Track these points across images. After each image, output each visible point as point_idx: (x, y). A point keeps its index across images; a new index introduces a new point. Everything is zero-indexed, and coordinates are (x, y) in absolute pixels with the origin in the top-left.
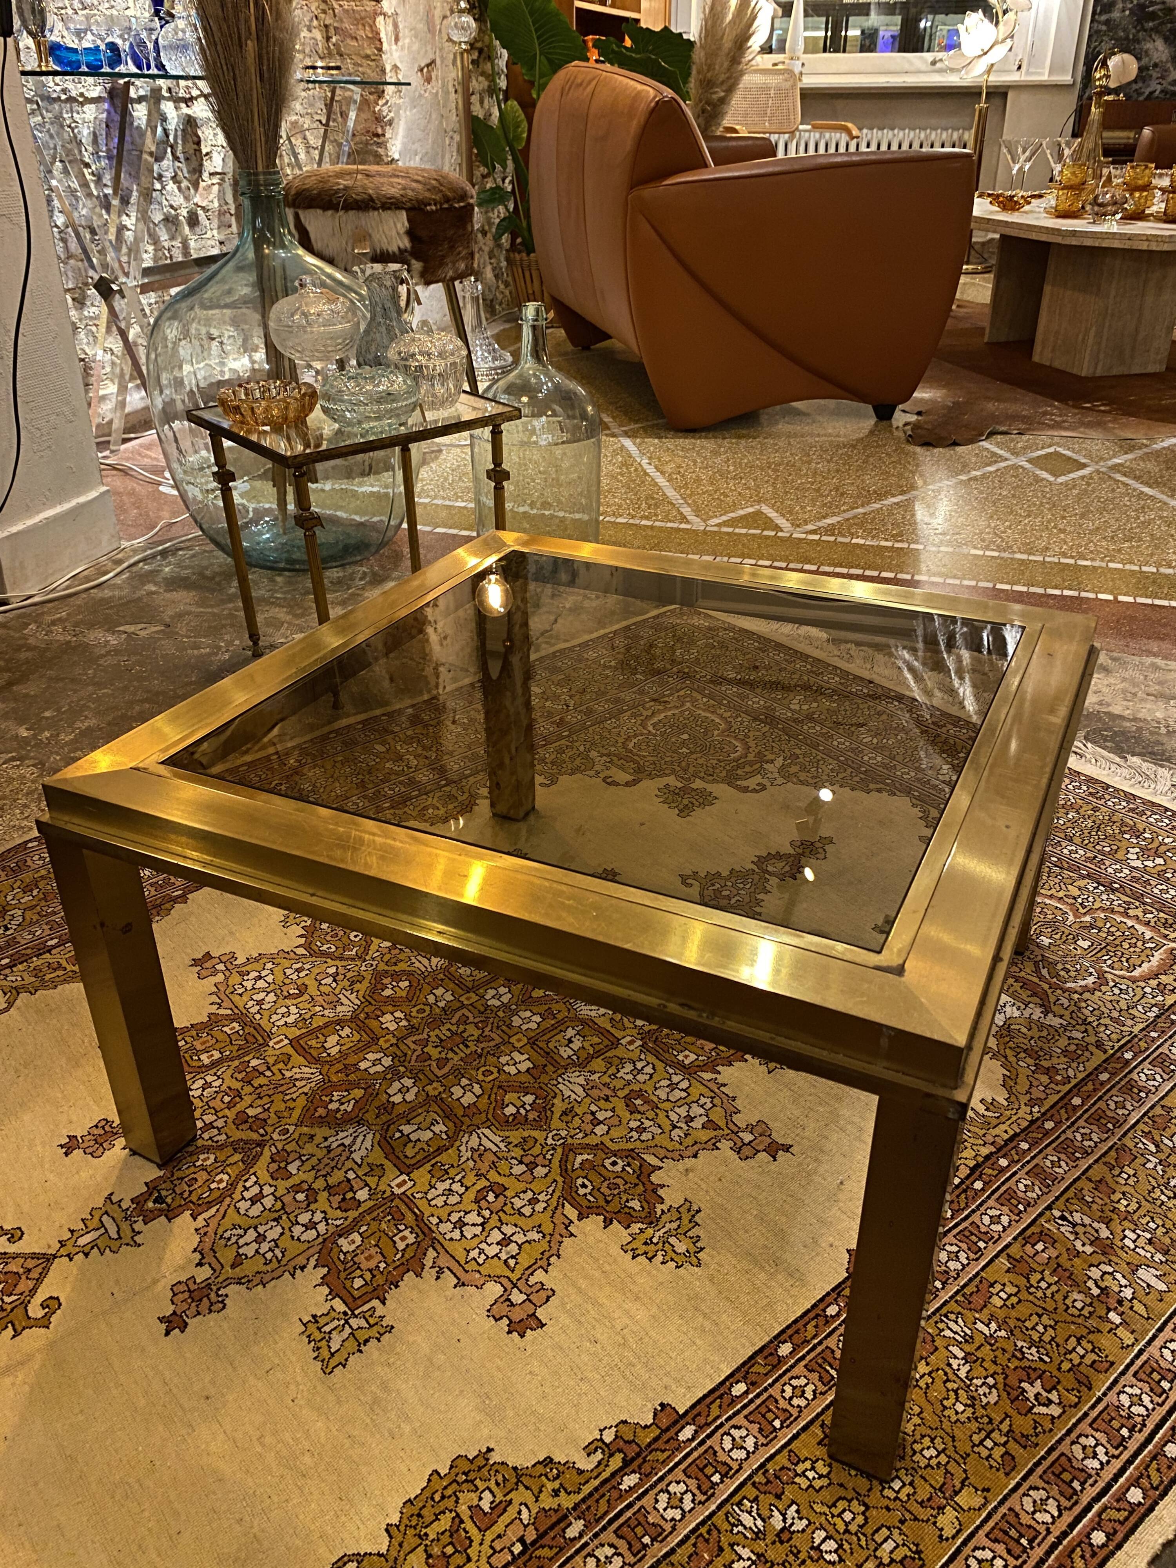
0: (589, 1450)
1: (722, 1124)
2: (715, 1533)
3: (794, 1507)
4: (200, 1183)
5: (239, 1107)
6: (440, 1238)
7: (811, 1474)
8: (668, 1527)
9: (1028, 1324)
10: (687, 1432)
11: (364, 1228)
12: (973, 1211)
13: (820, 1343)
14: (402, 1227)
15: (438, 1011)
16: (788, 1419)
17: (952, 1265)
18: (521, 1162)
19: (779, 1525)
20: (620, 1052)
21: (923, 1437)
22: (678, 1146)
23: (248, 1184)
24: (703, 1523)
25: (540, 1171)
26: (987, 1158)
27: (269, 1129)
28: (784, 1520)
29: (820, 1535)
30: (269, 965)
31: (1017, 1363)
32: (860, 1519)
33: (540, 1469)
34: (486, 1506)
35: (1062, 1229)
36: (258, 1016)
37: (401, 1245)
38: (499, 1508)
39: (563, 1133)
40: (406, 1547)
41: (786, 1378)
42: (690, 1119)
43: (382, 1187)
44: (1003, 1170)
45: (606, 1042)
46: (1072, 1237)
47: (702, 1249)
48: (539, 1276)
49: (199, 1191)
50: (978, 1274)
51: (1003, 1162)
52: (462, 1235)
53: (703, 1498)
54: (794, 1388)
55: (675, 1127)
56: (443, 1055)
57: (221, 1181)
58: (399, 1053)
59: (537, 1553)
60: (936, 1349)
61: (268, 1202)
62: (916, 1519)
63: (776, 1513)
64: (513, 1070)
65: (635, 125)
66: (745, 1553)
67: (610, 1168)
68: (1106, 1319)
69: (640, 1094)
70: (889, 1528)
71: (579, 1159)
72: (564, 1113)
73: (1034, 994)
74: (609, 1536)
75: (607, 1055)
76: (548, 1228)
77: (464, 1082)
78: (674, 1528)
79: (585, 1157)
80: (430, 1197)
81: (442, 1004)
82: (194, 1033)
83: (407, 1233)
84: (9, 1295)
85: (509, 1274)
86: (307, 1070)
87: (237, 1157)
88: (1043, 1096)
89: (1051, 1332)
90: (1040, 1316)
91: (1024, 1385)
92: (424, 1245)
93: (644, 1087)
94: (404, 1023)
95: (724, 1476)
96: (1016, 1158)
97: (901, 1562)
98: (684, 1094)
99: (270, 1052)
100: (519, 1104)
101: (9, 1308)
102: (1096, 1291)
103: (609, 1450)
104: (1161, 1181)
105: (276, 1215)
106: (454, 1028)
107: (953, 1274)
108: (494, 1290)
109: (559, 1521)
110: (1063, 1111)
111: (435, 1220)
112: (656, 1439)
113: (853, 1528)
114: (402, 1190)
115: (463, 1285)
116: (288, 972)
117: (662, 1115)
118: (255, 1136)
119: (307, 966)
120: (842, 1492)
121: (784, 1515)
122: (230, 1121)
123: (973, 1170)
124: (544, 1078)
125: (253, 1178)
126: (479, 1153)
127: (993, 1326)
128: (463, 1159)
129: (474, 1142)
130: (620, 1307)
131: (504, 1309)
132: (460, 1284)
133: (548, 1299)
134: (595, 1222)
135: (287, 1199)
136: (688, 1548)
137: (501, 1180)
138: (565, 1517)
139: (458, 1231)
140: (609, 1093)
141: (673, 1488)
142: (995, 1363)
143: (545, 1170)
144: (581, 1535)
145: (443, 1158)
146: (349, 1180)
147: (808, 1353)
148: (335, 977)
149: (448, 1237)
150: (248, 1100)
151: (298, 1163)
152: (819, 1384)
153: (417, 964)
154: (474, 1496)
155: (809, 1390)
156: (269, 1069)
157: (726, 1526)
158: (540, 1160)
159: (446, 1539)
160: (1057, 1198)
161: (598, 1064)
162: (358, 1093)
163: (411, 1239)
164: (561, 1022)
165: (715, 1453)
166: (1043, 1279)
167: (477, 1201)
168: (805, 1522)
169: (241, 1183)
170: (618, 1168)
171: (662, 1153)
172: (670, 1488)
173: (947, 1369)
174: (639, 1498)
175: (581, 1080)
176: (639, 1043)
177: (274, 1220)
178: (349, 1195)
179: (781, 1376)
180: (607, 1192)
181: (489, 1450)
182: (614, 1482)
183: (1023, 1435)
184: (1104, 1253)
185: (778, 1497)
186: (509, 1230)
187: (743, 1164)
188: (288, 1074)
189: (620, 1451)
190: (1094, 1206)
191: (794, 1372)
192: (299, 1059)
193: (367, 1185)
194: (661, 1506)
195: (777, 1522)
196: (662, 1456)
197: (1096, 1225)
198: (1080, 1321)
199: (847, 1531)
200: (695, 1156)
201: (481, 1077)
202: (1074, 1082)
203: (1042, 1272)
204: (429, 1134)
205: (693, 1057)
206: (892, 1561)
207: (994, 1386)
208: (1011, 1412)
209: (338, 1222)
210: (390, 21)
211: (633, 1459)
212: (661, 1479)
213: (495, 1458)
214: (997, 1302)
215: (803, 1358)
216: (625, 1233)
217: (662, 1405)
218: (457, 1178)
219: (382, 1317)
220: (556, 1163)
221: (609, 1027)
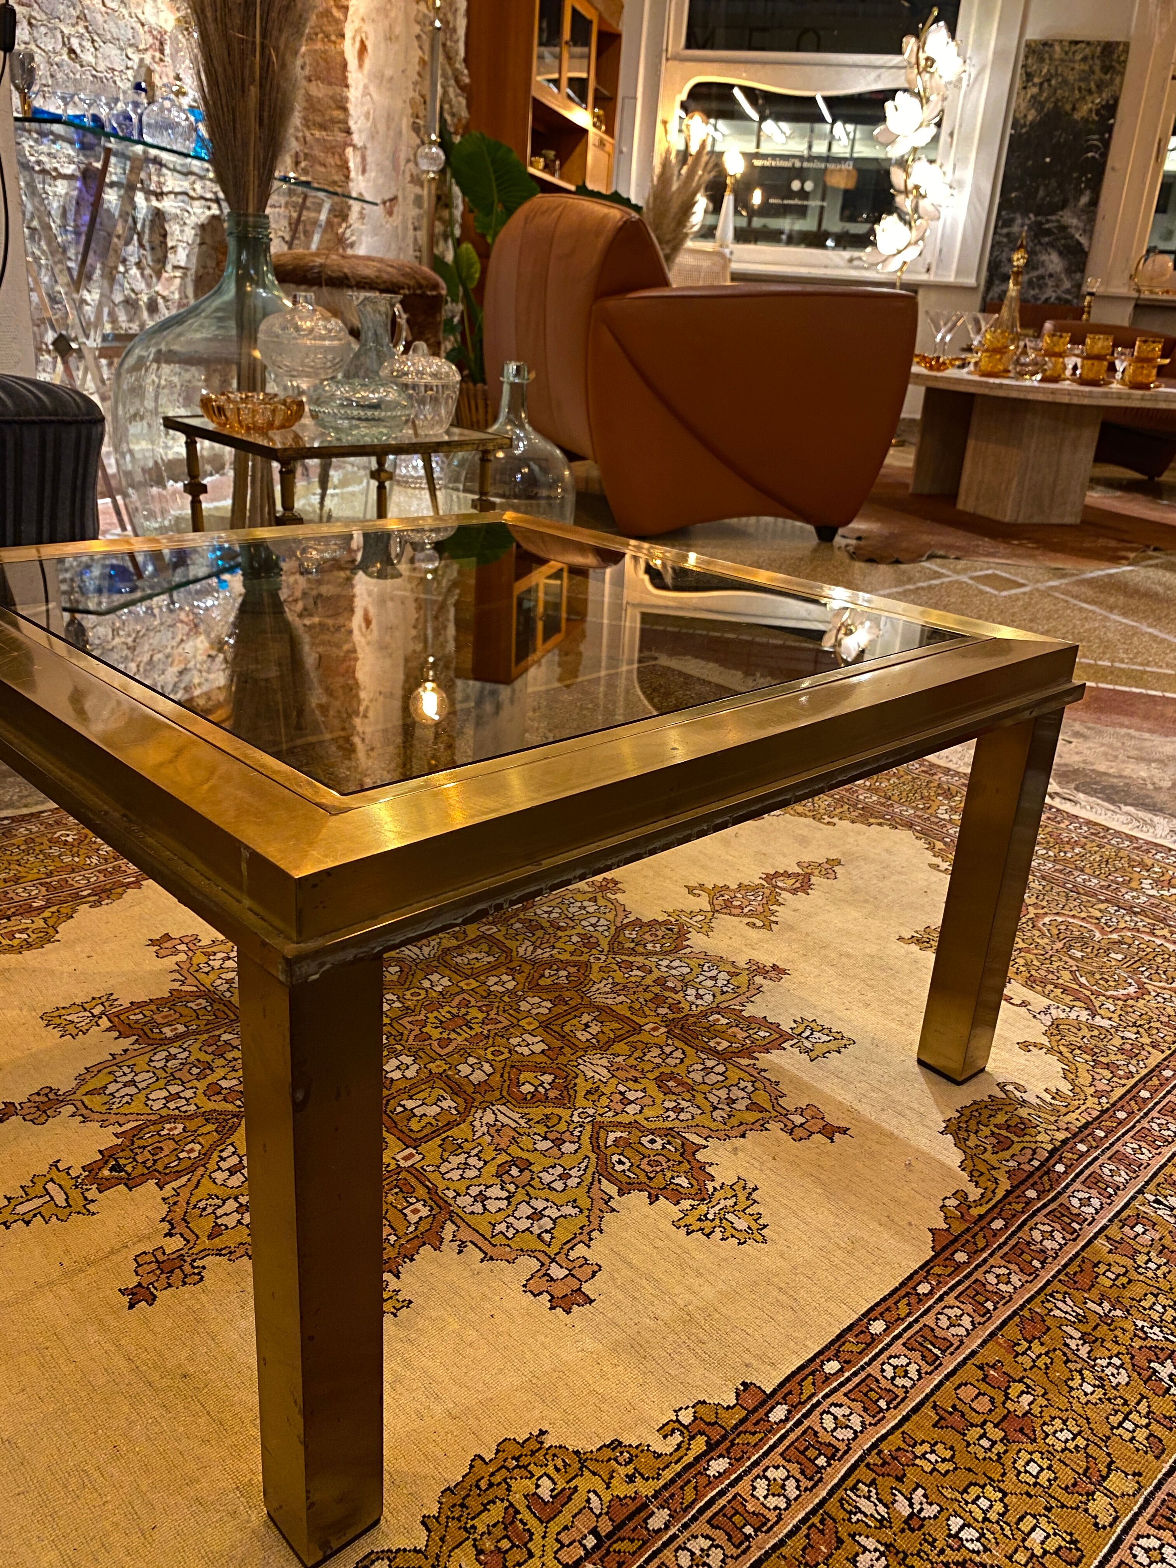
0: (666, 1431)
1: (768, 1106)
2: (829, 1522)
3: (920, 1492)
4: (166, 1151)
5: (210, 1079)
6: (459, 1211)
7: (933, 1457)
8: (772, 1516)
9: (1145, 1304)
10: (779, 1412)
12: (1060, 1193)
13: (916, 1321)
14: (413, 1200)
15: (434, 995)
16: (894, 1401)
17: (1048, 1244)
18: (545, 1138)
19: (906, 1512)
20: (644, 1037)
21: (1053, 1418)
22: (722, 1127)
23: (224, 1155)
24: (813, 1512)
25: (568, 1147)
26: (1064, 1142)
28: (911, 1505)
29: (955, 1523)
31: (1141, 1342)
32: (999, 1507)
33: (608, 1453)
34: (545, 1494)
35: (1160, 1212)
36: (228, 994)
37: (413, 1218)
38: (563, 1497)
39: (591, 1111)
40: (450, 1541)
41: (884, 1357)
42: (731, 1101)
43: (386, 1160)
44: (1082, 1155)
45: (627, 1028)
46: (1172, 1221)
47: (765, 1226)
48: (580, 1250)
49: (166, 1160)
50: (1077, 1254)
51: (1082, 1148)
52: (485, 1209)
53: (810, 1484)
54: (895, 1367)
55: (715, 1108)
56: (445, 1035)
57: (192, 1150)
58: (394, 1032)
59: (616, 1547)
60: (1049, 1329)
62: (1063, 1506)
63: (899, 1497)
64: (526, 1051)
65: (601, 242)
66: (870, 1543)
67: (648, 1145)
69: (672, 1076)
70: (1034, 1517)
71: (612, 1137)
72: (589, 1092)
73: (1077, 999)
74: (701, 1526)
75: (630, 1039)
76: (585, 1202)
77: (471, 1060)
78: (779, 1518)
79: (618, 1134)
80: (443, 1169)
81: (439, 989)
82: (154, 1007)
83: (419, 1205)
85: (545, 1248)
87: (210, 1127)
88: (1109, 1088)
89: (1171, 1311)
90: (1156, 1296)
91: (1154, 1365)
92: (441, 1218)
93: (676, 1070)
94: (397, 1005)
95: (830, 1458)
96: (1094, 1144)
97: (1056, 1552)
98: (721, 1078)
100: (537, 1083)
103: (690, 1432)
106: (455, 1011)
107: (1052, 1253)
108: (529, 1264)
109: (639, 1510)
110: (1132, 1103)
111: (451, 1194)
112: (742, 1421)
113: (992, 1515)
114: (410, 1163)
115: (492, 1259)
117: (699, 1098)
118: (231, 1107)
120: (972, 1477)
121: (910, 1500)
122: (200, 1092)
123: (1052, 1153)
124: (562, 1059)
125: (231, 1149)
126: (496, 1129)
127: (1106, 1306)
128: (478, 1134)
129: (489, 1117)
130: (679, 1282)
131: (544, 1284)
132: (488, 1258)
133: (594, 1274)
134: (638, 1198)
136: (799, 1541)
137: (525, 1155)
138: (645, 1506)
139: (480, 1205)
140: (637, 1074)
141: (771, 1473)
142: (1116, 1342)
143: (574, 1146)
144: (667, 1527)
145: (454, 1132)
147: (905, 1330)
149: (468, 1210)
150: (220, 1072)
152: (923, 1363)
154: (529, 1483)
155: (913, 1369)
157: (842, 1515)
158: (566, 1136)
159: (499, 1532)
160: (1147, 1183)
161: (621, 1047)
163: (425, 1212)
164: (575, 1008)
165: (816, 1433)
166: (1150, 1260)
167: (498, 1175)
168: (936, 1508)
169: (216, 1153)
170: (658, 1146)
171: (706, 1132)
172: (768, 1474)
173: (1065, 1349)
174: (732, 1485)
175: (605, 1062)
176: (664, 1030)
179: (877, 1355)
180: (649, 1169)
181: (542, 1433)
182: (699, 1467)
183: (1165, 1417)
185: (900, 1479)
186: (540, 1205)
187: (797, 1144)
189: (702, 1433)
191: (893, 1350)
194: (761, 1492)
195: (903, 1508)
196: (753, 1440)
199: (986, 1519)
200: (743, 1136)
201: (490, 1057)
202: (1137, 1078)
203: (1148, 1253)
204: (435, 1110)
206: (1045, 1552)
207: (1121, 1366)
208: (1145, 1392)
210: (358, 153)
211: (718, 1443)
212: (756, 1463)
213: (549, 1441)
214: (1105, 1281)
215: (899, 1336)
216: (674, 1209)
217: (744, 1384)
218: (474, 1152)
219: (397, 1292)
220: (585, 1139)
221: (628, 1014)
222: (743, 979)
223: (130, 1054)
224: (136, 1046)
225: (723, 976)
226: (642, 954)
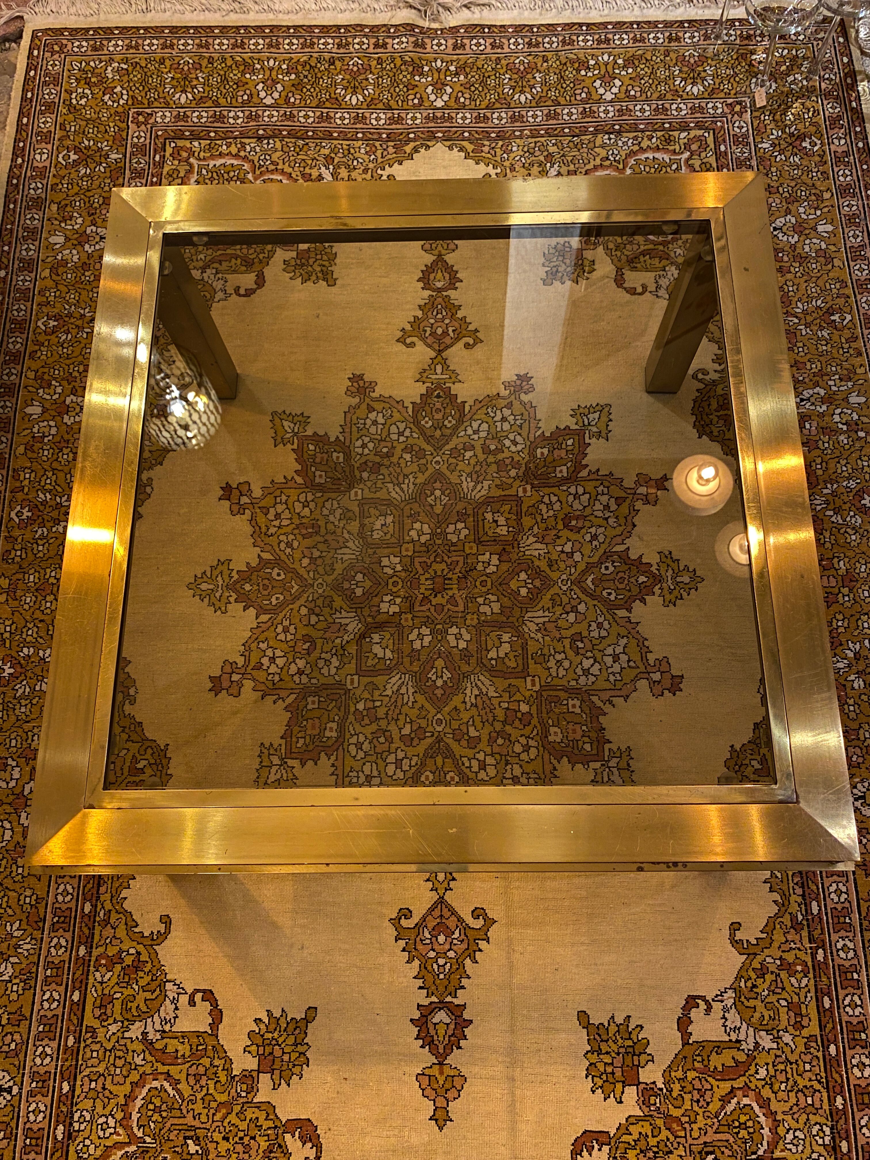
1: (623, 494)
3: (850, 642)
5: (396, 736)
6: (587, 688)
7: (840, 623)
9: (839, 471)
11: (550, 722)
14: (565, 702)
15: (403, 574)
18: (567, 613)
20: (527, 502)
21: (855, 564)
22: (622, 528)
23: (467, 764)
25: (582, 608)
27: (430, 729)
28: (852, 651)
30: (263, 646)
31: (851, 494)
33: (757, 731)
34: (757, 766)
35: (807, 406)
37: (578, 710)
38: (763, 761)
39: (564, 577)
42: (607, 507)
43: (527, 694)
45: (514, 503)
46: (813, 408)
47: (695, 570)
48: (651, 657)
52: (595, 676)
55: (606, 519)
56: (447, 597)
57: (453, 778)
58: (425, 620)
60: (822, 520)
61: (490, 760)
63: (847, 652)
64: (493, 569)
66: (852, 677)
67: (608, 572)
68: (860, 439)
69: (568, 517)
71: (589, 582)
72: (550, 566)
75: (524, 510)
76: (623, 631)
77: (480, 600)
79: (590, 579)
80: (554, 674)
81: (399, 568)
82: (297, 728)
83: (571, 702)
84: (453, 933)
85: (639, 670)
86: (393, 680)
87: (439, 760)
89: (849, 466)
90: (839, 462)
91: (863, 502)
92: (586, 698)
93: (564, 511)
94: (398, 600)
98: (587, 496)
99: (358, 692)
100: (523, 584)
101: (463, 937)
102: (845, 428)
104: (815, 337)
105: (503, 762)
106: (427, 576)
108: (643, 684)
111: (573, 683)
114: (538, 684)
115: (628, 696)
116: (282, 637)
117: (592, 518)
118: (429, 741)
119: (286, 623)
120: (855, 618)
121: (850, 649)
122: (403, 747)
124: (514, 557)
125: (465, 760)
126: (542, 629)
127: (829, 486)
128: (541, 640)
129: (534, 627)
131: (658, 687)
132: (626, 698)
133: (668, 663)
134: (638, 607)
135: (496, 749)
137: (572, 631)
139: (590, 676)
140: (554, 532)
142: (845, 503)
143: (583, 604)
145: (531, 650)
146: (507, 709)
148: (311, 611)
149: (590, 683)
150: (393, 727)
151: (471, 729)
153: (346, 557)
154: (750, 768)
156: (374, 701)
157: (837, 675)
158: (573, 602)
161: (527, 521)
162: (440, 663)
163: (577, 702)
164: (475, 514)
166: (823, 442)
167: (578, 654)
169: (463, 768)
170: (611, 569)
171: (619, 539)
173: (834, 525)
175: (532, 539)
176: (528, 487)
177: (506, 765)
178: (519, 715)
180: (623, 586)
181: (732, 747)
184: (831, 403)
185: (841, 645)
186: (609, 651)
187: (658, 507)
188: (389, 692)
190: (807, 380)
192: (379, 680)
193: (519, 701)
195: (850, 654)
197: (815, 391)
198: (852, 449)
200: (634, 526)
201: (484, 589)
203: (821, 439)
204: (506, 646)
205: (564, 468)
207: (855, 514)
209: (535, 732)
214: (820, 472)
216: (656, 598)
218: (552, 652)
219: (619, 749)
220: (583, 597)
221: (501, 492)
222: (516, 404)
223: (339, 764)
224: (333, 758)
225: (506, 412)
226: (452, 435)
